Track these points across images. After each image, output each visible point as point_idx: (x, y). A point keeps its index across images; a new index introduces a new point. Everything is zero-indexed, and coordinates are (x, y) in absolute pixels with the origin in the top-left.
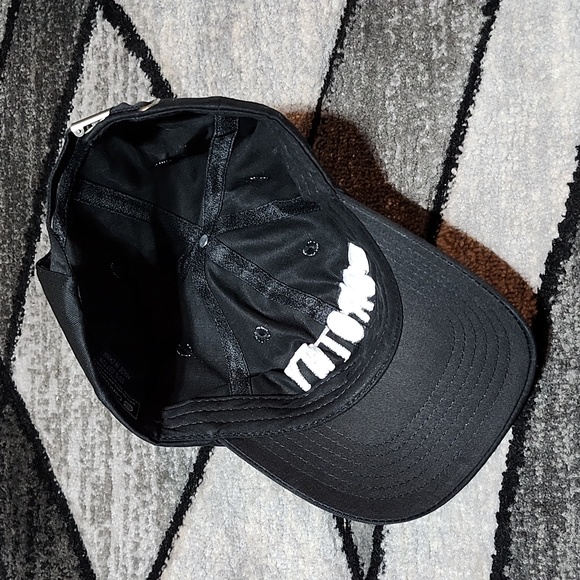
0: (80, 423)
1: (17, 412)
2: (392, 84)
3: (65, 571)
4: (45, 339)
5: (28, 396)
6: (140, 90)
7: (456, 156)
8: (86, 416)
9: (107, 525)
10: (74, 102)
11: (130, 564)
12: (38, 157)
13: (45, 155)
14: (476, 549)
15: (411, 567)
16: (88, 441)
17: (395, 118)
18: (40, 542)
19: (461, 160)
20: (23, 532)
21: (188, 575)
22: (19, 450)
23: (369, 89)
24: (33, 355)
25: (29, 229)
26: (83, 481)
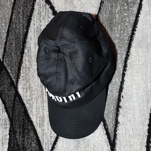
0: (36, 101)
1: (19, 99)
2: (117, 9)
3: (33, 140)
4: (26, 80)
5: (22, 95)
6: (49, 14)
7: (135, 28)
8: (37, 100)
9: (43, 128)
10: (32, 18)
11: (49, 138)
12: (23, 32)
13: (25, 32)
14: (142, 134)
15: (125, 139)
16: (38, 106)
17: (118, 18)
18: (26, 132)
19: (137, 29)
20: (22, 130)
21: (65, 141)
22: (20, 109)
23: (111, 11)
24: (23, 84)
25: (21, 51)
26: (37, 116)
